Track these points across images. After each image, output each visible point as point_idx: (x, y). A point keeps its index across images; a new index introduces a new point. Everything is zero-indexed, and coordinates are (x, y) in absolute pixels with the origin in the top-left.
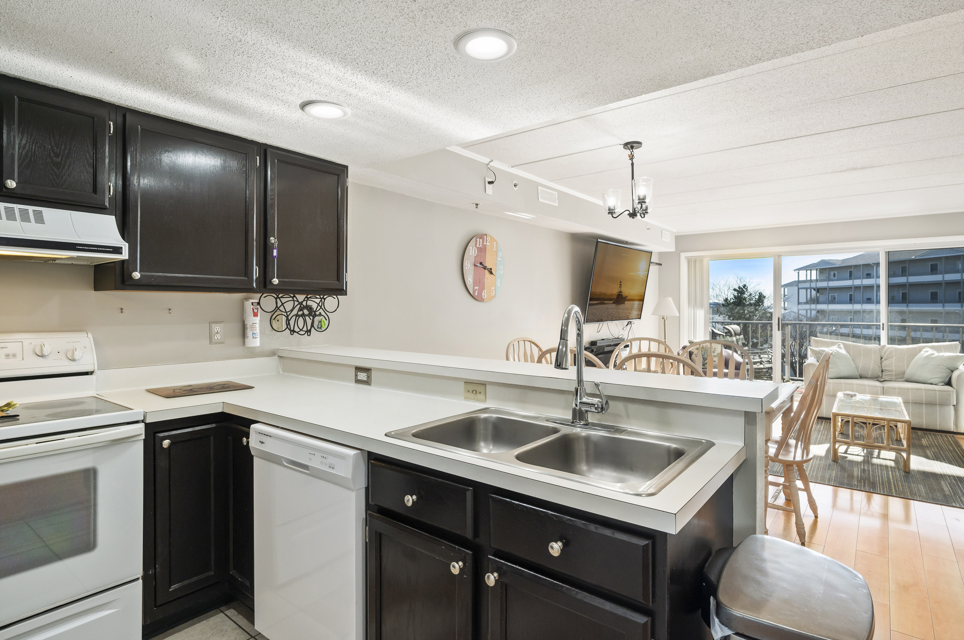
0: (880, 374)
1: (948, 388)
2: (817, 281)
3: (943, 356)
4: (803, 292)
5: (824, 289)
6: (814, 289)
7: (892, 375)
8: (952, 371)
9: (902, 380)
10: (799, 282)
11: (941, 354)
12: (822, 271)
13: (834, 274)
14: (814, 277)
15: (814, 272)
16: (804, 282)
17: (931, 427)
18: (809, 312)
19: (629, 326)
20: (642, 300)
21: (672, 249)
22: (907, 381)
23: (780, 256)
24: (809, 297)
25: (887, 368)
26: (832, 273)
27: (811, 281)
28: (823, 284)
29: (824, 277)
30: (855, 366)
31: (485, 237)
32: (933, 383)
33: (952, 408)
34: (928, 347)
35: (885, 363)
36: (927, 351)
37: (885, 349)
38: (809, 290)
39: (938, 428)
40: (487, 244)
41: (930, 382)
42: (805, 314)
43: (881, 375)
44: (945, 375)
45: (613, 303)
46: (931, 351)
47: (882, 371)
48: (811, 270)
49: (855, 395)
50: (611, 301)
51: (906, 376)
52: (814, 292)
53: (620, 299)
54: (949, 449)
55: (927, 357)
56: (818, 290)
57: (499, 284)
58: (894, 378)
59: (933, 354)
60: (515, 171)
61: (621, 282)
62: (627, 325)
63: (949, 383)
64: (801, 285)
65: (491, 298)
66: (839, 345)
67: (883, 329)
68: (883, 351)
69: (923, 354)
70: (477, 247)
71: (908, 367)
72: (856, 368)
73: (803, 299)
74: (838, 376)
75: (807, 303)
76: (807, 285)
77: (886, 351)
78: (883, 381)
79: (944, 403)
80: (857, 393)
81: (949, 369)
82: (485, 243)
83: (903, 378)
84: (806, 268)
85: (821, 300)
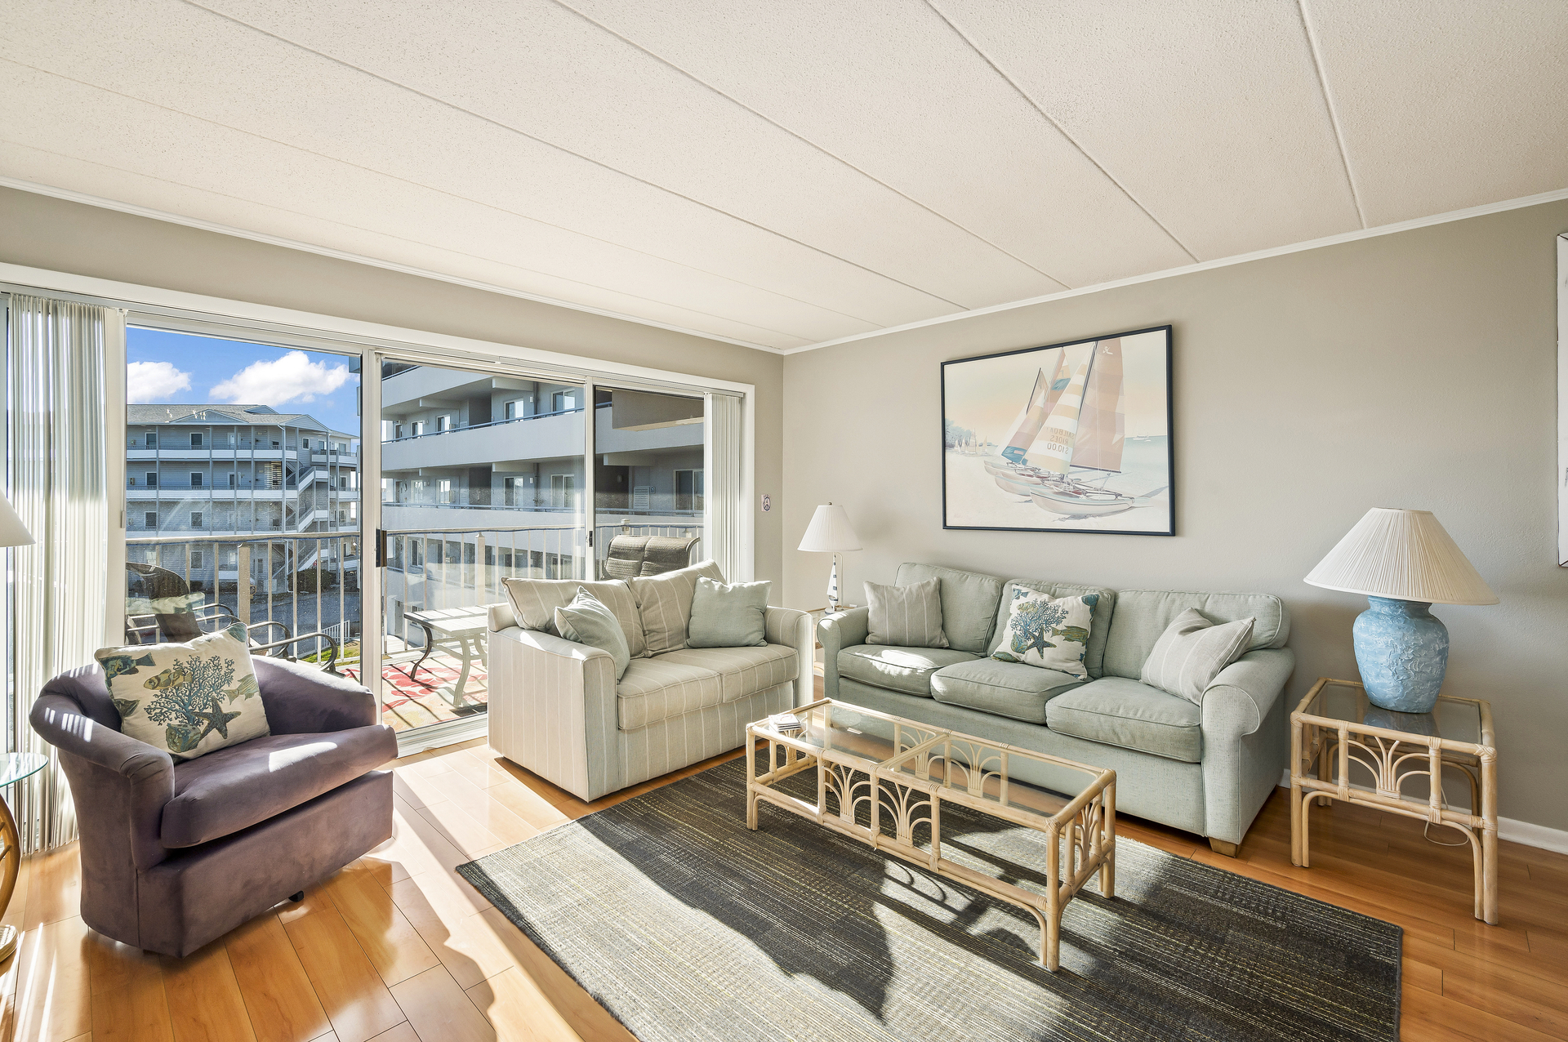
0: (645, 642)
25: (652, 627)
51: (694, 636)
71: (690, 616)
83: (688, 641)
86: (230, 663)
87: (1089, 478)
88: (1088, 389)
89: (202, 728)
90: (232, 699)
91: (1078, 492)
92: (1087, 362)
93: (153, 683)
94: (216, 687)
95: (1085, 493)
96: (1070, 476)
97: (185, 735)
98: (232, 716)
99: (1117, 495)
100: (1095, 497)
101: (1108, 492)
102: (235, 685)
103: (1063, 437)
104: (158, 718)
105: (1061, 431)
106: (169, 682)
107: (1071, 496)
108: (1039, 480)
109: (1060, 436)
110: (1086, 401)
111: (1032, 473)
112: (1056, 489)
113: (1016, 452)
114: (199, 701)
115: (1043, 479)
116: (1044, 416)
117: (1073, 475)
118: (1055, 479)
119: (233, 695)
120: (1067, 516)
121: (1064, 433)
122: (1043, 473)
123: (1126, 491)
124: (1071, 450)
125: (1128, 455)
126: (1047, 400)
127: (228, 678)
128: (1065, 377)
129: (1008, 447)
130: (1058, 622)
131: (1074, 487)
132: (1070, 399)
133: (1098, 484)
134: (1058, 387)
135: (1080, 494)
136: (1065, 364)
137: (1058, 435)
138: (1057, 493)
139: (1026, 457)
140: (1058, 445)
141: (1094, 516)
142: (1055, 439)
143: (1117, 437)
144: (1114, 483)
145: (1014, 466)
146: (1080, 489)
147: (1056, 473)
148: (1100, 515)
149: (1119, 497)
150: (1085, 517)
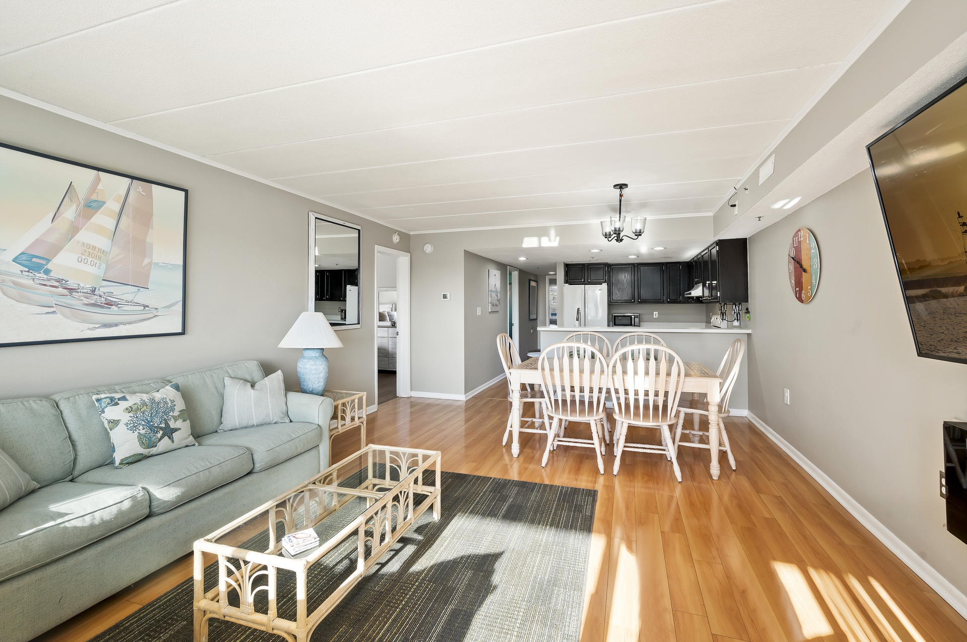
87: (119, 292)
88: (123, 217)
91: (109, 304)
92: (123, 193)
95: (117, 305)
96: (102, 290)
99: (145, 306)
100: (126, 308)
101: (138, 304)
103: (96, 253)
105: (94, 248)
107: (102, 307)
108: (65, 292)
109: (90, 252)
110: (121, 225)
111: (56, 284)
112: (86, 301)
113: (34, 260)
115: (71, 290)
116: (74, 230)
117: (105, 289)
118: (86, 291)
120: (97, 326)
121: (97, 250)
122: (72, 284)
123: (152, 303)
124: (104, 266)
125: (155, 275)
126: (79, 215)
128: (100, 199)
129: (23, 253)
130: (173, 410)
131: (106, 299)
132: (104, 219)
133: (129, 297)
134: (91, 206)
135: (112, 305)
136: (100, 187)
137: (90, 250)
138: (87, 305)
139: (49, 266)
140: (90, 259)
141: (124, 324)
142: (87, 253)
143: (146, 261)
144: (142, 297)
145: (31, 275)
146: (112, 301)
147: (88, 286)
148: (130, 323)
149: (146, 308)
150: (116, 325)
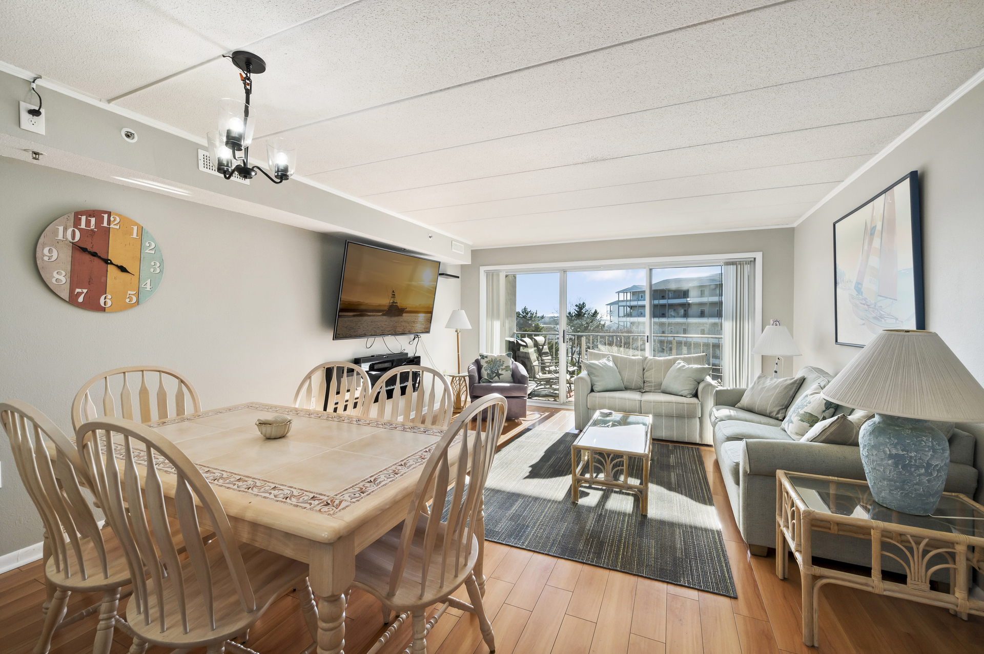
0: (642, 385)
1: (694, 400)
2: (630, 300)
3: (692, 368)
4: (621, 308)
5: (635, 306)
6: (629, 307)
7: (651, 386)
8: (699, 383)
9: (659, 391)
10: (619, 301)
11: (690, 366)
12: (634, 293)
13: (642, 296)
14: (629, 298)
15: (629, 294)
16: (622, 301)
17: (680, 440)
18: (625, 323)
19: (417, 339)
20: (430, 312)
21: (468, 262)
22: (664, 392)
23: (565, 271)
24: (625, 312)
25: (648, 380)
26: (640, 295)
27: (627, 301)
28: (634, 303)
29: (635, 298)
30: (621, 378)
31: (106, 216)
32: (683, 395)
33: (698, 420)
34: (681, 358)
35: (647, 374)
36: (679, 363)
37: (647, 360)
38: (625, 307)
39: (686, 440)
40: (111, 226)
41: (680, 394)
42: (623, 325)
43: (643, 387)
44: (692, 387)
45: (383, 315)
46: (682, 364)
47: (644, 382)
48: (627, 293)
49: (611, 414)
50: (380, 312)
51: (663, 387)
52: (628, 309)
53: (395, 311)
54: (692, 469)
55: (679, 369)
56: (631, 307)
57: (148, 287)
58: (653, 389)
59: (684, 366)
60: (113, 108)
61: (393, 292)
62: (414, 339)
63: (696, 395)
64: (620, 304)
65: (123, 307)
66: (609, 357)
67: (648, 342)
68: (645, 363)
69: (677, 366)
70: (80, 230)
71: (664, 378)
72: (622, 379)
73: (621, 314)
74: (605, 390)
75: (624, 316)
76: (624, 304)
77: (647, 363)
78: (645, 392)
79: (691, 416)
80: (613, 412)
81: (695, 380)
82: (105, 224)
83: (660, 389)
84: (624, 291)
85: (633, 314)
86: (503, 362)
89: (494, 375)
90: (502, 370)
93: (487, 362)
94: (499, 366)
97: (491, 376)
98: (501, 374)
102: (503, 367)
104: (486, 370)
106: (489, 363)
114: (494, 369)
119: (502, 369)
127: (502, 365)
